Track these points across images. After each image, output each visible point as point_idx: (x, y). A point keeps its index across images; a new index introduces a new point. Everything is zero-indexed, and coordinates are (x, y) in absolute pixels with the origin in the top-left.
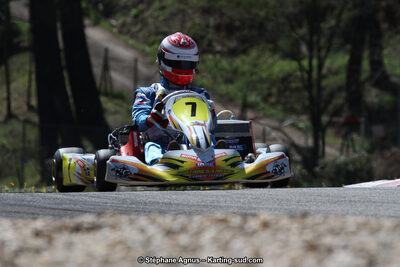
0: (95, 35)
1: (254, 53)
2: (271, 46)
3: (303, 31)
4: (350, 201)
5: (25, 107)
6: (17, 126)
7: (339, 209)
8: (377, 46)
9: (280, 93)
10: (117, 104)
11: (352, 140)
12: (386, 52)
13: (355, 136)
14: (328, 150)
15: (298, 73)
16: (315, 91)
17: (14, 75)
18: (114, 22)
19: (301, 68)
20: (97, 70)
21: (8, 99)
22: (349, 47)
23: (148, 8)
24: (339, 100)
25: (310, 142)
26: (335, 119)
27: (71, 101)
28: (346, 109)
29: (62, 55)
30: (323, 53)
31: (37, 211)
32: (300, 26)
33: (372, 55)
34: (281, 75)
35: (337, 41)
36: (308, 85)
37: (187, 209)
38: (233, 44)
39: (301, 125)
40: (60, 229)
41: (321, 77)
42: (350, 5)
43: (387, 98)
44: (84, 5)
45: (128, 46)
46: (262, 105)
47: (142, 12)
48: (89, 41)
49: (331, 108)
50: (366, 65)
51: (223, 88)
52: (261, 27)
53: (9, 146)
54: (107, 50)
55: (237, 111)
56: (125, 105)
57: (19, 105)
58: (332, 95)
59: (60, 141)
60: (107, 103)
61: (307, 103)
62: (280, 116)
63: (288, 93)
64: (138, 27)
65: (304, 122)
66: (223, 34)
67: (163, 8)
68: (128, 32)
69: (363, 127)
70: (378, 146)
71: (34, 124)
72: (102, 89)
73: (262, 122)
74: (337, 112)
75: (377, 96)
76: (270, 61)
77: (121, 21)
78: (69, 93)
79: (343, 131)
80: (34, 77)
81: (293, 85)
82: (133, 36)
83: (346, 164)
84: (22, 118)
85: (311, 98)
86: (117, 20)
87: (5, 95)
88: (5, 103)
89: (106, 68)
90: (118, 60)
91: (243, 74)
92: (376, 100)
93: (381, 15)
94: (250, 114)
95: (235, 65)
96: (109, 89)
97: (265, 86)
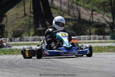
5: (29, 12)
6: (28, 18)
10: (56, 11)
15: (108, 1)
17: (26, 3)
20: (50, 1)
21: (25, 10)
25: (112, 21)
27: (42, 10)
34: (103, 1)
39: (109, 16)
51: (86, 5)
53: (26, 24)
55: (90, 12)
56: (58, 11)
57: (28, 11)
61: (111, 9)
62: (103, 13)
71: (32, 17)
72: (51, 6)
73: (98, 15)
78: (42, 8)
80: (32, 3)
84: (29, 15)
85: (112, 8)
87: (24, 9)
88: (24, 11)
91: (92, 1)
94: (94, 13)
96: (53, 7)
97: (98, 5)
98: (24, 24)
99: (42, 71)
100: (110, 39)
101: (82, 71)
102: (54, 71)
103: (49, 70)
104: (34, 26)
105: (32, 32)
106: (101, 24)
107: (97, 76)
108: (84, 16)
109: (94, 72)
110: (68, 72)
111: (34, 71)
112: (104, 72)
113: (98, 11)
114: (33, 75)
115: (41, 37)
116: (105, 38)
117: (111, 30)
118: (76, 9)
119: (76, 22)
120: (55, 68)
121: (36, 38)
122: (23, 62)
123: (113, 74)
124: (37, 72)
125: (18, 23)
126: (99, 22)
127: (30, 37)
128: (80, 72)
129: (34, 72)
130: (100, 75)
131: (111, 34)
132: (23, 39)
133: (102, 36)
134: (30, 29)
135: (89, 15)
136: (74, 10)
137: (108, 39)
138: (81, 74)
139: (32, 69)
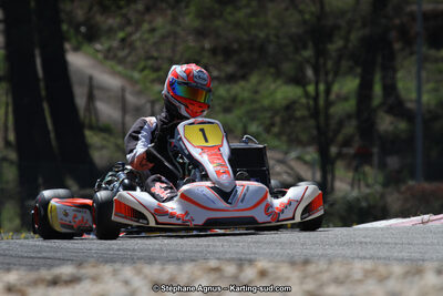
0: (78, 61)
1: (254, 79)
2: (272, 70)
3: (308, 53)
4: (361, 243)
7: (347, 251)
8: (389, 68)
9: (285, 122)
11: (365, 174)
12: (400, 75)
13: (367, 169)
15: (304, 100)
16: (322, 119)
18: (98, 46)
19: (307, 94)
20: (81, 101)
22: (359, 70)
23: (137, 30)
24: (350, 128)
25: (318, 176)
26: (345, 150)
27: (52, 135)
28: (357, 138)
29: (42, 85)
30: (330, 77)
31: (13, 260)
32: (305, 47)
33: (383, 78)
34: (284, 103)
35: (345, 64)
36: (315, 113)
37: (180, 255)
38: (230, 69)
39: (308, 158)
40: (35, 283)
41: (329, 104)
42: (359, 24)
43: (403, 125)
44: (65, 27)
45: (114, 73)
46: (265, 136)
47: (130, 34)
48: (71, 69)
49: (340, 138)
50: (378, 89)
51: (221, 118)
52: (262, 49)
54: (91, 78)
56: (112, 139)
58: (341, 124)
59: (40, 180)
60: (92, 138)
61: (315, 132)
62: (284, 147)
63: (292, 123)
64: (126, 52)
65: (311, 154)
66: (220, 58)
67: (153, 30)
68: (115, 57)
69: (375, 159)
70: (393, 180)
71: (12, 162)
72: (87, 121)
74: (347, 143)
75: (392, 123)
76: (273, 87)
77: (106, 45)
78: (50, 126)
79: (354, 164)
80: (10, 109)
81: (298, 114)
82: (121, 61)
83: (358, 200)
85: (318, 128)
86: (102, 44)
89: (91, 98)
90: (104, 89)
91: (243, 102)
92: (391, 128)
93: (393, 35)
95: (233, 92)
96: (94, 122)
97: (268, 115)
105: (11, 220)
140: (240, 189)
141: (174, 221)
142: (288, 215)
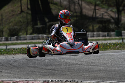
5: (26, 9)
6: (25, 15)
10: (55, 7)
14: (122, 18)
21: (21, 6)
25: (117, 16)
27: (41, 6)
46: (101, 4)
49: (123, 5)
53: (22, 21)
55: (93, 7)
56: (57, 7)
57: (24, 8)
60: (52, 6)
61: (115, 3)
62: (107, 7)
65: (115, 10)
71: (29, 14)
72: (50, 2)
73: (101, 10)
78: (40, 3)
84: (26, 12)
88: (20, 7)
94: (97, 8)
96: (52, 2)
98: (20, 21)
99: (44, 72)
100: (115, 36)
101: (87, 71)
102: (57, 71)
103: (51, 70)
104: (32, 23)
105: (30, 30)
106: (105, 20)
107: (104, 75)
108: (86, 11)
109: (100, 71)
110: (72, 72)
111: (35, 71)
112: (111, 71)
113: (101, 6)
114: (34, 75)
115: (40, 35)
116: (110, 35)
117: (116, 26)
118: (77, 4)
119: (78, 18)
120: (57, 67)
121: (34, 36)
122: (22, 62)
123: (121, 72)
124: (38, 72)
125: (15, 20)
126: (102, 18)
127: (28, 36)
128: (85, 71)
129: (35, 73)
130: (106, 74)
131: (116, 31)
132: (20, 38)
133: (106, 33)
134: (27, 26)
135: (91, 10)
136: (75, 5)
137: (113, 36)
138: (86, 74)
139: (32, 69)
140: (75, 44)
141: (58, 52)
142: (88, 50)
